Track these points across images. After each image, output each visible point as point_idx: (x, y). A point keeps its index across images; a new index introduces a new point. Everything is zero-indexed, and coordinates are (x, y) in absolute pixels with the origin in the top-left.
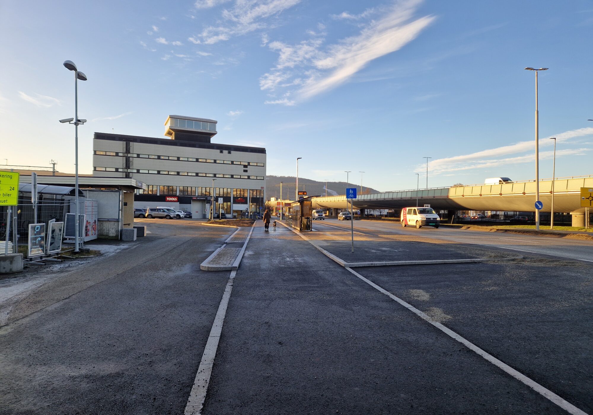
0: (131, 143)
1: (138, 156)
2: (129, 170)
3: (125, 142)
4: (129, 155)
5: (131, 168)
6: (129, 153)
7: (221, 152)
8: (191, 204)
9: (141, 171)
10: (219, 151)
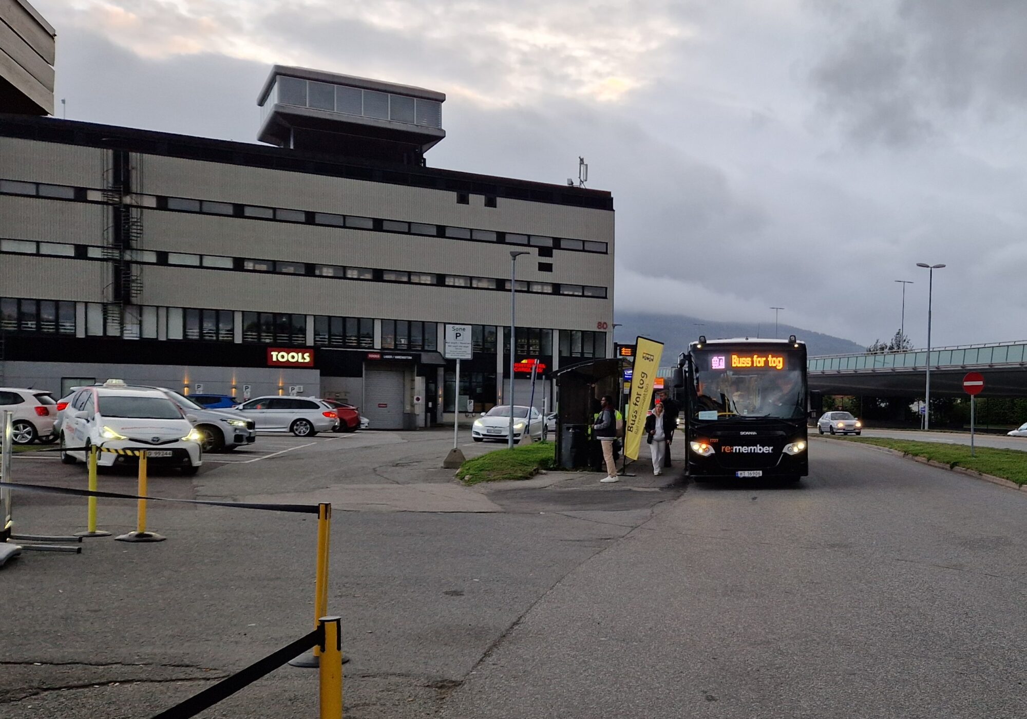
0: (134, 156)
1: (163, 203)
2: (128, 252)
3: (110, 152)
4: (127, 200)
5: (134, 244)
6: (128, 191)
7: (463, 200)
8: (361, 376)
9: (172, 259)
10: (453, 195)
